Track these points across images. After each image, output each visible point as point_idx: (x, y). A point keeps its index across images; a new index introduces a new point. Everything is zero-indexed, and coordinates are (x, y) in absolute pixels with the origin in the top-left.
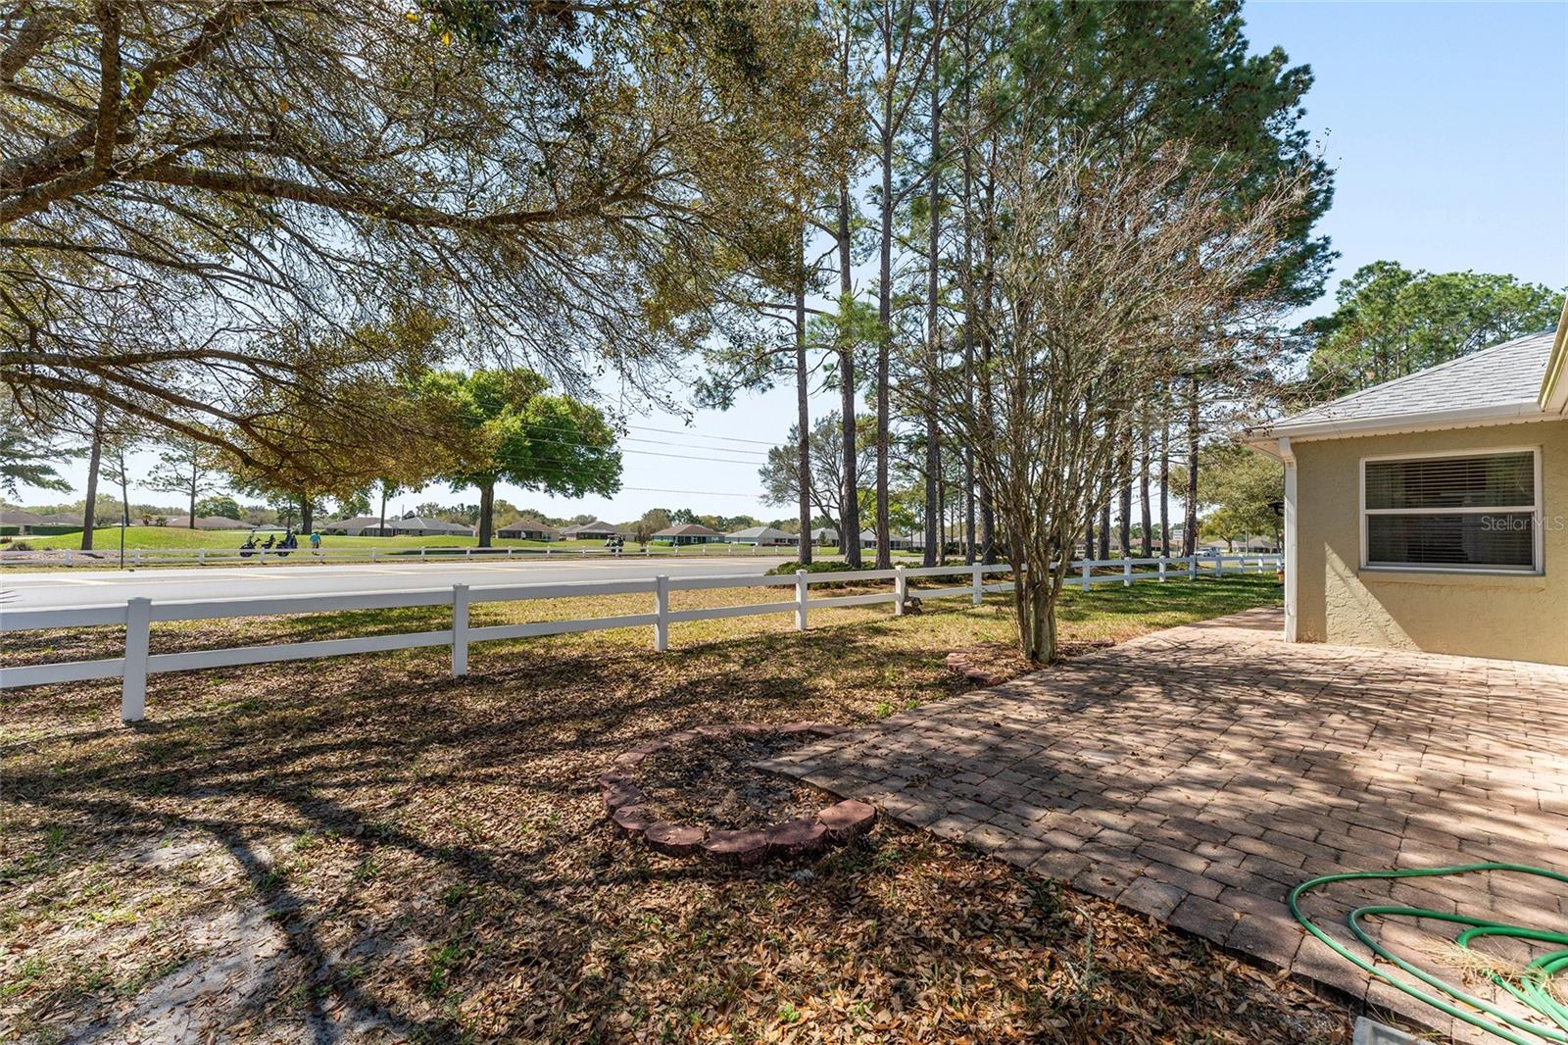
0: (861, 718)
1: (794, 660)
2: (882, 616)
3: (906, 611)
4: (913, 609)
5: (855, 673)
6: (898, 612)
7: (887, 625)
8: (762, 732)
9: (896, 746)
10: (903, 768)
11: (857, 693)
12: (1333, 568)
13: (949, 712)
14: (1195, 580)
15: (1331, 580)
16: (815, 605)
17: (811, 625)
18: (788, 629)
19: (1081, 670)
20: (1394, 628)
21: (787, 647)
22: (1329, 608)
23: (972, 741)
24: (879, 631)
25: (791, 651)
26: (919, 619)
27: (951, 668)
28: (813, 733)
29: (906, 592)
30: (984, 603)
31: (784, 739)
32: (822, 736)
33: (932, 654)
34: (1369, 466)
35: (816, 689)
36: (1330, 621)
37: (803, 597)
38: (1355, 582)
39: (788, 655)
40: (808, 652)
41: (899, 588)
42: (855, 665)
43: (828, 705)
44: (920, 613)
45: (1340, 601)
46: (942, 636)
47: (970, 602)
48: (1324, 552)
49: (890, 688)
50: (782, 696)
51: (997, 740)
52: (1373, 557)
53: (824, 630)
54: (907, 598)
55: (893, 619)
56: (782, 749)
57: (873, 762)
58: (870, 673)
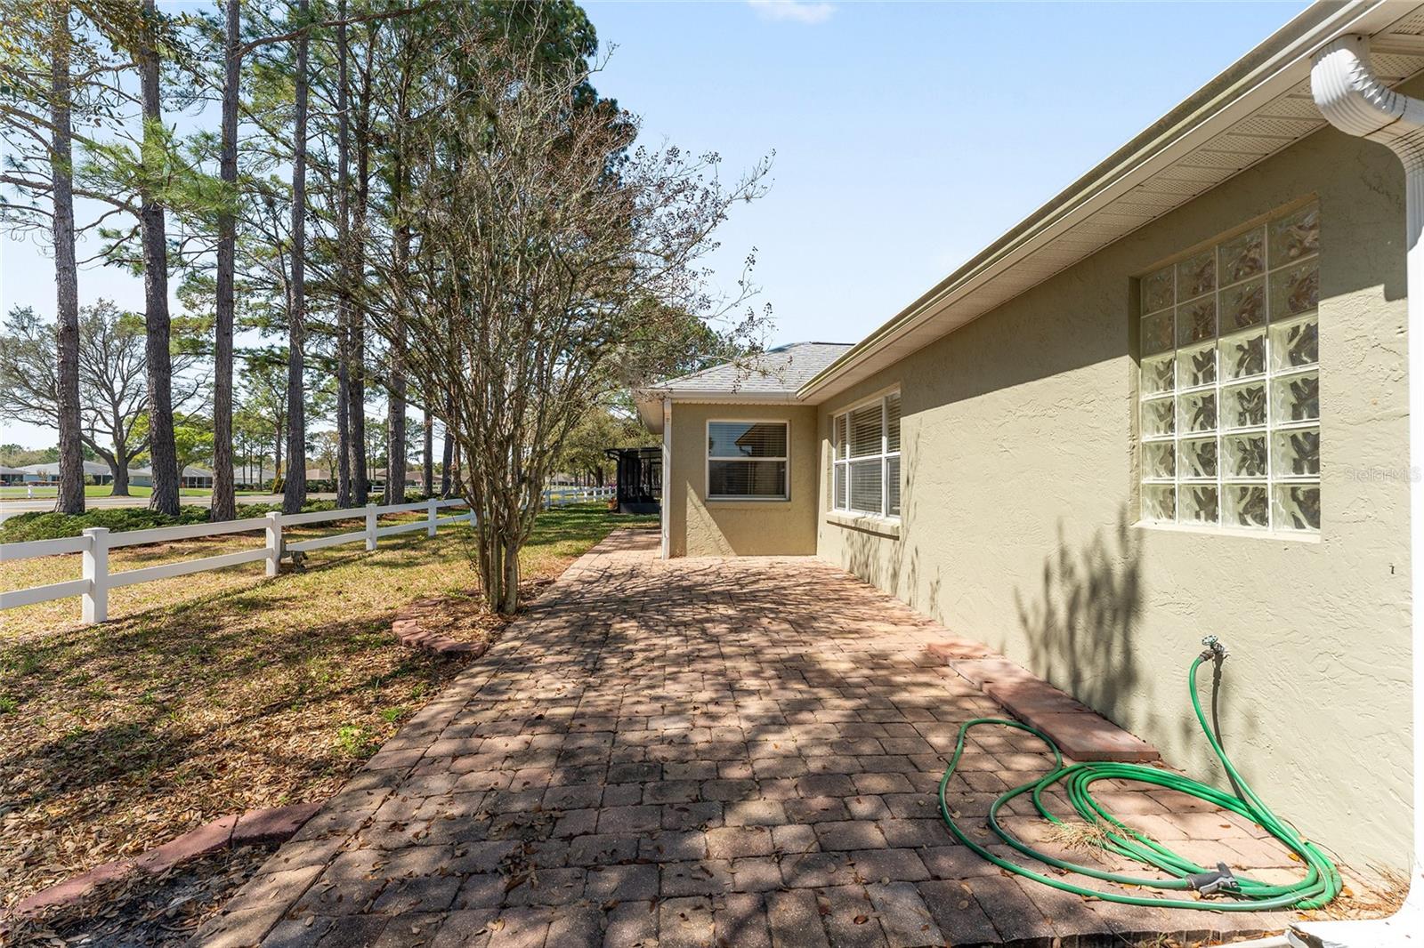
0: (318, 768)
1: (106, 683)
2: (251, 580)
3: (284, 570)
4: (293, 565)
5: (255, 684)
6: (271, 571)
7: (262, 593)
8: (104, 890)
9: (430, 808)
10: (475, 850)
11: (284, 721)
12: (691, 500)
13: (462, 714)
14: (550, 510)
15: (690, 509)
16: (125, 581)
17: (116, 611)
18: (63, 627)
19: (550, 615)
20: (723, 541)
21: (78, 662)
22: (689, 530)
23: (528, 754)
24: (253, 605)
25: (89, 668)
26: (307, 578)
27: (408, 643)
28: (241, 842)
29: (283, 544)
30: (383, 549)
31: (172, 883)
32: (271, 843)
33: (364, 626)
34: (711, 425)
35: (191, 737)
36: (689, 540)
37: (100, 569)
38: (703, 509)
39: (86, 679)
40: (133, 663)
41: (271, 540)
42: (246, 668)
43: (238, 762)
44: (305, 571)
45: (695, 525)
46: (356, 599)
47: (363, 548)
48: (686, 487)
49: (334, 695)
50: (115, 773)
51: (556, 740)
52: (712, 492)
53: (146, 616)
54: (284, 553)
55: (268, 583)
56: (181, 914)
57: (417, 863)
58: (282, 679)
